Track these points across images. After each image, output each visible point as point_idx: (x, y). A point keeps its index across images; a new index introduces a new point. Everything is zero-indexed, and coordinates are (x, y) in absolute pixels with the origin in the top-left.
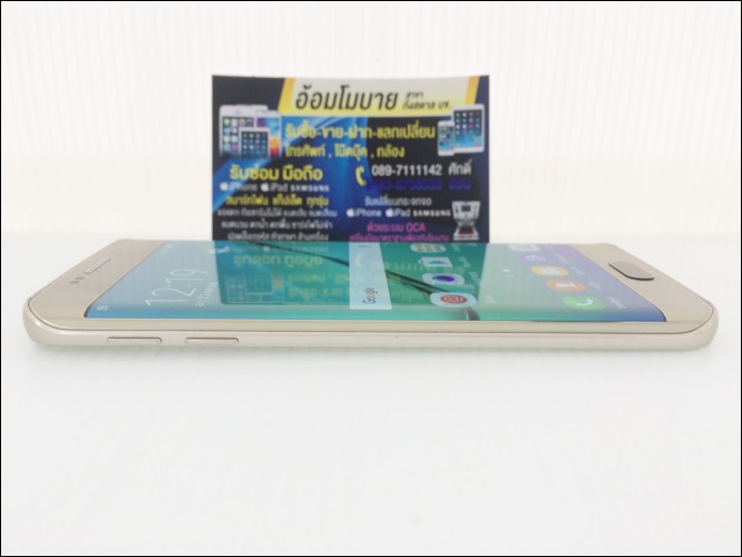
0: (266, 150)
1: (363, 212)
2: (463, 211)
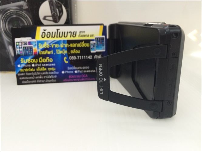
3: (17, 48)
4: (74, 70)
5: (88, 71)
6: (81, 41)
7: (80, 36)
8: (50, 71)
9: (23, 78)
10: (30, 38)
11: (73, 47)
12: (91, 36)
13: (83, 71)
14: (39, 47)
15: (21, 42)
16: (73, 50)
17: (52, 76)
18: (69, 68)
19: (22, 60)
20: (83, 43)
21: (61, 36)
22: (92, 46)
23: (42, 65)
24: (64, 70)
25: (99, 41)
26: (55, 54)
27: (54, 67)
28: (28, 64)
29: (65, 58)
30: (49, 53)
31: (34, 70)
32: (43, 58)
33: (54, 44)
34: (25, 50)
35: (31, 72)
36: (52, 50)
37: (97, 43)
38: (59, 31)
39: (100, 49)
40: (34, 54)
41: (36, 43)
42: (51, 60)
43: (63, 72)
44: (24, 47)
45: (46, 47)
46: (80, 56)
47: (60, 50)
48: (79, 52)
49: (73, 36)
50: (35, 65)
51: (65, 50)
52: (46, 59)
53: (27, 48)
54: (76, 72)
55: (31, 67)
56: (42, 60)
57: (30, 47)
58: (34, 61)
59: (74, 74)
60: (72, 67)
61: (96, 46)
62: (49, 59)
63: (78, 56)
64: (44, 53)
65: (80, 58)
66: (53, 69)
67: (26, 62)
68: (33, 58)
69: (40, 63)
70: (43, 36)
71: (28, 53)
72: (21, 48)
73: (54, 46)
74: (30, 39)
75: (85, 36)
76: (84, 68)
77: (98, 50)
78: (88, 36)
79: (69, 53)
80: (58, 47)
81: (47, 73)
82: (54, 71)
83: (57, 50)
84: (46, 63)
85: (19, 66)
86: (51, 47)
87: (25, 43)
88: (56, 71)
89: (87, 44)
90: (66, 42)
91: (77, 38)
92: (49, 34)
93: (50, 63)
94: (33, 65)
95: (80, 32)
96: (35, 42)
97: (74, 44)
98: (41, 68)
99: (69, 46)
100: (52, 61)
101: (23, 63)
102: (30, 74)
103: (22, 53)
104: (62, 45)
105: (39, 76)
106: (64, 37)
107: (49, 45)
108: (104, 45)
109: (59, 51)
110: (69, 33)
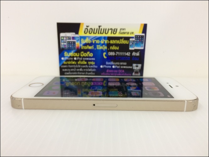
0: (75, 47)
1: (105, 66)
2: (136, 67)
3: (62, 42)
4: (112, 65)
5: (125, 67)
6: (121, 38)
7: (120, 33)
8: (90, 65)
9: (66, 70)
10: (74, 33)
11: (113, 43)
12: (131, 34)
13: (120, 67)
14: (82, 42)
15: (66, 37)
16: (112, 46)
17: (91, 69)
18: (107, 63)
19: (66, 54)
20: (123, 40)
21: (102, 32)
22: (131, 44)
23: (83, 59)
24: (103, 65)
25: (138, 39)
26: (95, 49)
27: (94, 61)
28: (70, 57)
29: (104, 54)
30: (90, 48)
31: (76, 63)
32: (84, 53)
33: (95, 39)
34: (69, 44)
35: (73, 65)
36: (93, 46)
37: (136, 41)
38: (101, 28)
39: (139, 47)
40: (76, 48)
41: (79, 39)
42: (91, 54)
43: (101, 67)
44: (68, 42)
45: (87, 43)
46: (118, 52)
47: (101, 46)
48: (118, 49)
49: (114, 33)
50: (77, 58)
51: (105, 46)
52: (87, 53)
53: (70, 43)
54: (113, 67)
55: (73, 60)
56: (83, 54)
57: (73, 42)
58: (76, 55)
59: (112, 69)
60: (110, 62)
61: (135, 44)
62: (90, 53)
63: (117, 53)
64: (86, 48)
65: (118, 54)
66: (93, 63)
67: (69, 56)
68: (76, 52)
69: (82, 57)
70: (86, 32)
71: (71, 47)
72: (66, 42)
73: (95, 42)
74: (74, 35)
75: (125, 33)
76: (121, 63)
77: (137, 47)
78: (128, 33)
79: (109, 49)
80: (98, 43)
81: (87, 66)
82: (94, 65)
83: (97, 46)
84: (86, 57)
85: (63, 59)
86: (92, 43)
87: (69, 38)
88: (95, 65)
89: (126, 41)
90: (107, 38)
91: (117, 35)
92: (91, 30)
93: (90, 57)
94: (75, 59)
95: (121, 29)
96: (78, 37)
97: (114, 41)
98: (82, 62)
99: (109, 42)
100: (92, 56)
101: (67, 57)
102: (72, 66)
103: (66, 47)
104: (103, 41)
105: (79, 68)
106: (105, 33)
107: (90, 41)
108: (143, 43)
109: (99, 47)
110: (110, 29)
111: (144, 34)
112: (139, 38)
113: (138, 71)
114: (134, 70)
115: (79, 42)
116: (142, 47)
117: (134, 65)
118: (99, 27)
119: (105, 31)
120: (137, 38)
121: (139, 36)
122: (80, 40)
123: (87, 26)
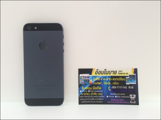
0: (89, 83)
1: (110, 96)
2: (132, 97)
111: (135, 74)
112: (132, 76)
113: (134, 100)
114: (131, 99)
115: (92, 79)
116: (135, 82)
117: (131, 95)
118: (105, 70)
119: (109, 72)
120: (131, 76)
121: (132, 75)
122: (93, 78)
123: (97, 70)
